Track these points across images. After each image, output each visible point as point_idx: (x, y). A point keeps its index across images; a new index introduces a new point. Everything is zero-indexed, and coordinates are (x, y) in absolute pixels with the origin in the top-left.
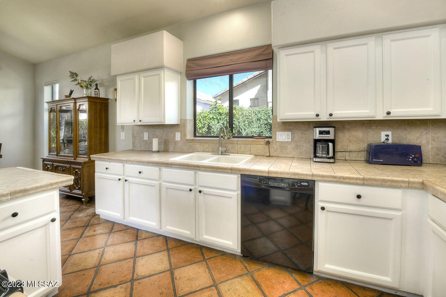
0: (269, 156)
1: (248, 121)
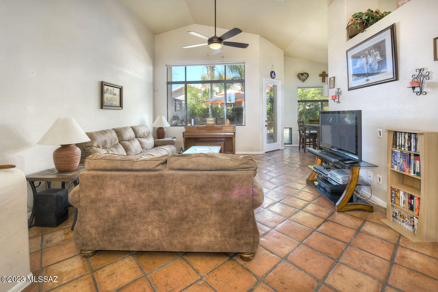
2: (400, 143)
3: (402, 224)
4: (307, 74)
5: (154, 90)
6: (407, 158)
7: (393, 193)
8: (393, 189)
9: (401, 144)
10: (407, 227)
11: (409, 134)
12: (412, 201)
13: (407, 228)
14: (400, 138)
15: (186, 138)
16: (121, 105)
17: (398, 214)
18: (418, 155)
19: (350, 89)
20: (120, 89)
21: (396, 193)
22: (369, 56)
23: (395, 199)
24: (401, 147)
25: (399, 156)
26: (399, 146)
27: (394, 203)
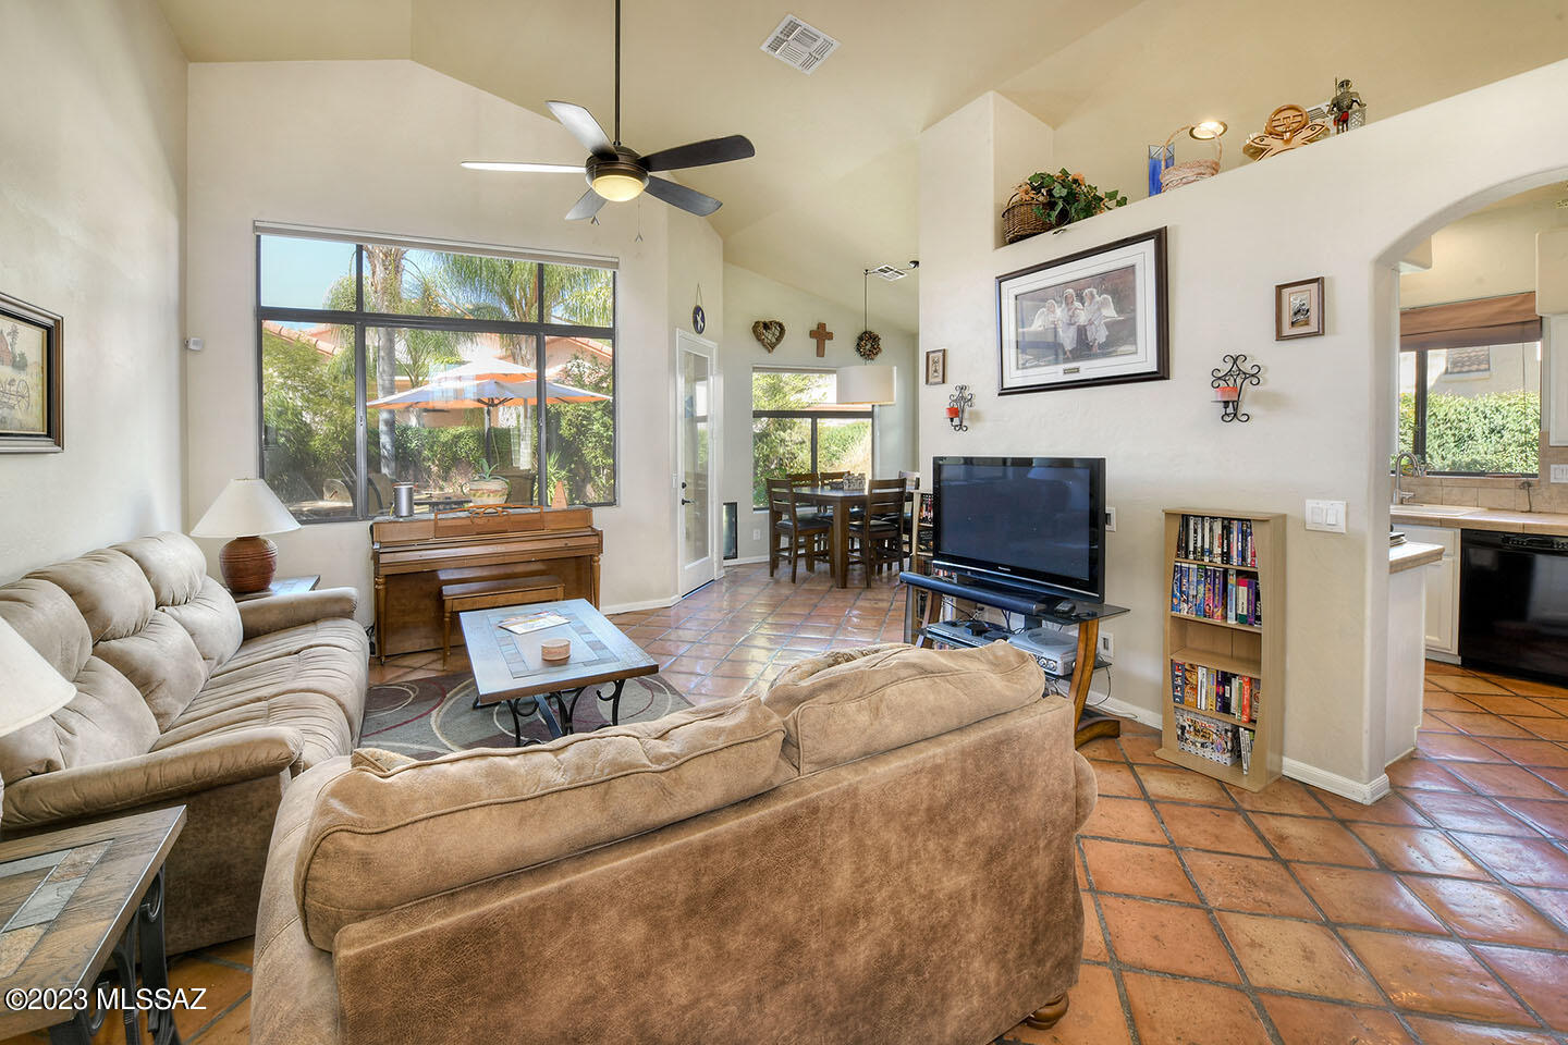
0: (1530, 511)
1: (1454, 435)
2: (1199, 544)
3: (1201, 752)
4: (780, 325)
5: (185, 345)
6: (1220, 583)
7: (1178, 676)
8: (1179, 665)
9: (1203, 546)
10: (1216, 756)
11: (1226, 522)
12: (1227, 688)
13: (1215, 758)
14: (1199, 531)
15: (387, 576)
16: (53, 429)
17: (1187, 728)
18: (1254, 576)
19: (1005, 392)
20: (49, 329)
21: (1188, 674)
22: (1077, 304)
23: (1183, 691)
24: (1203, 555)
25: (1193, 578)
26: (1194, 553)
27: (1182, 702)
